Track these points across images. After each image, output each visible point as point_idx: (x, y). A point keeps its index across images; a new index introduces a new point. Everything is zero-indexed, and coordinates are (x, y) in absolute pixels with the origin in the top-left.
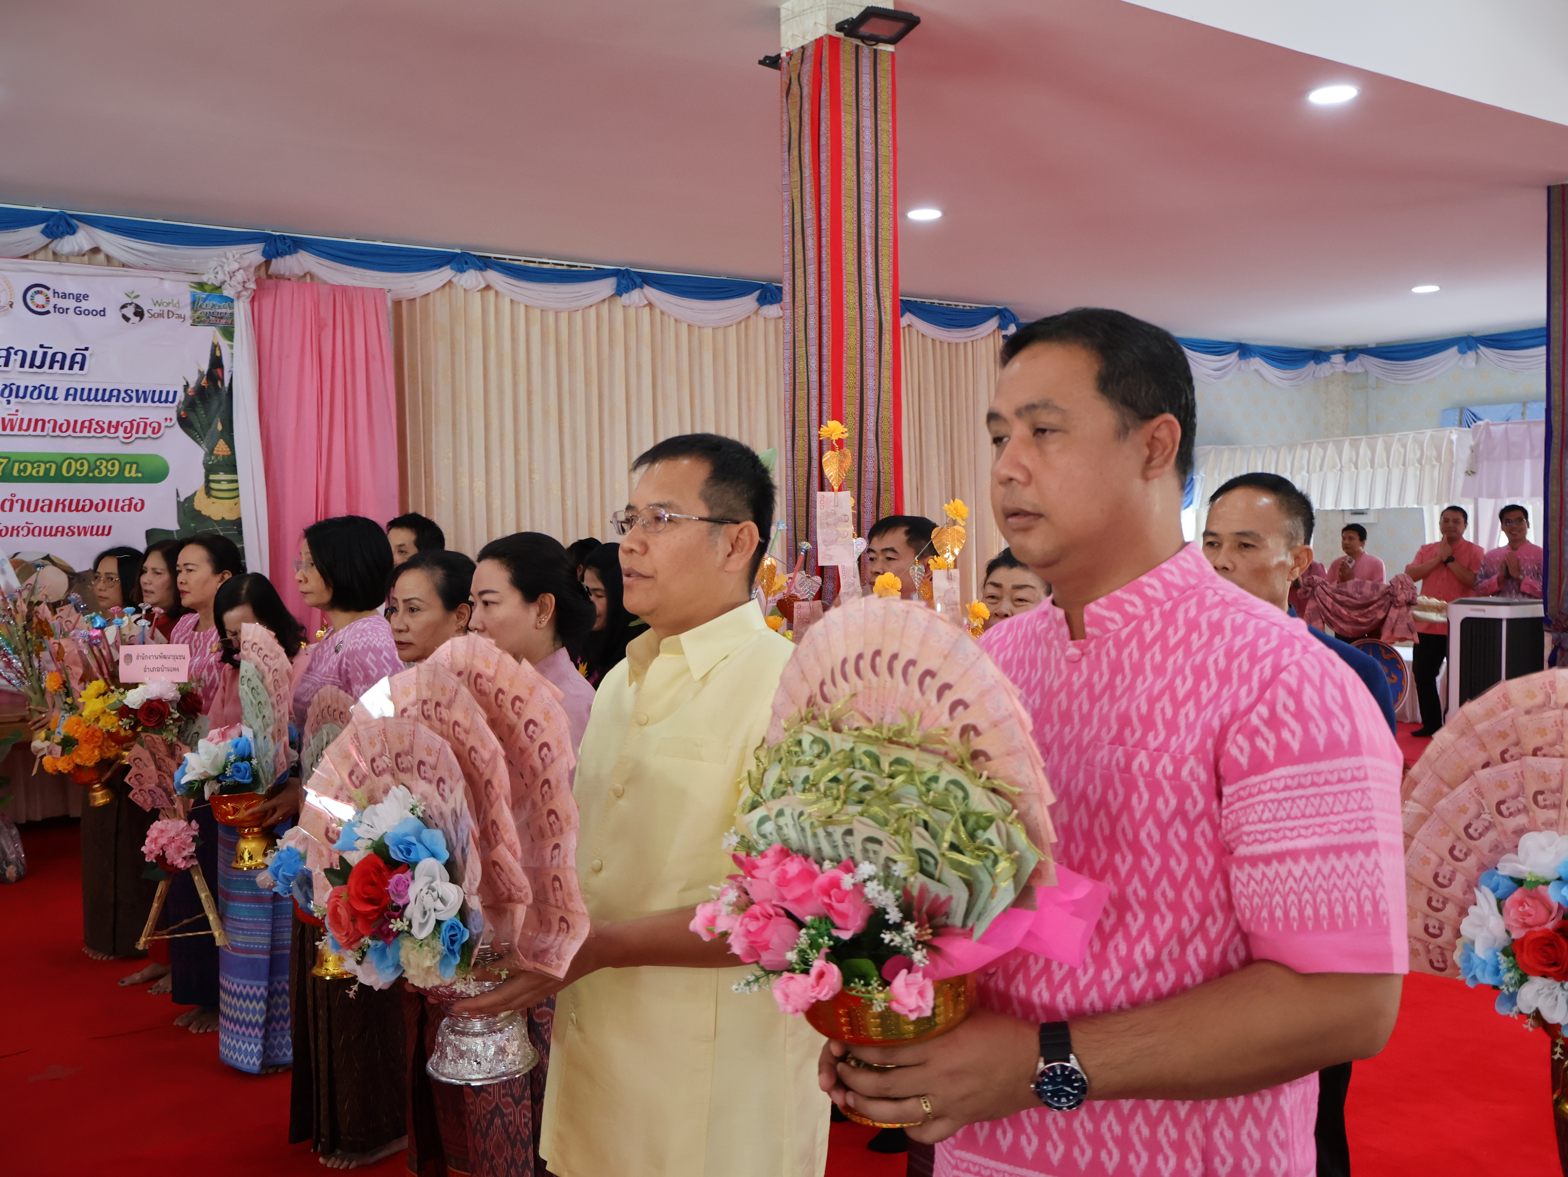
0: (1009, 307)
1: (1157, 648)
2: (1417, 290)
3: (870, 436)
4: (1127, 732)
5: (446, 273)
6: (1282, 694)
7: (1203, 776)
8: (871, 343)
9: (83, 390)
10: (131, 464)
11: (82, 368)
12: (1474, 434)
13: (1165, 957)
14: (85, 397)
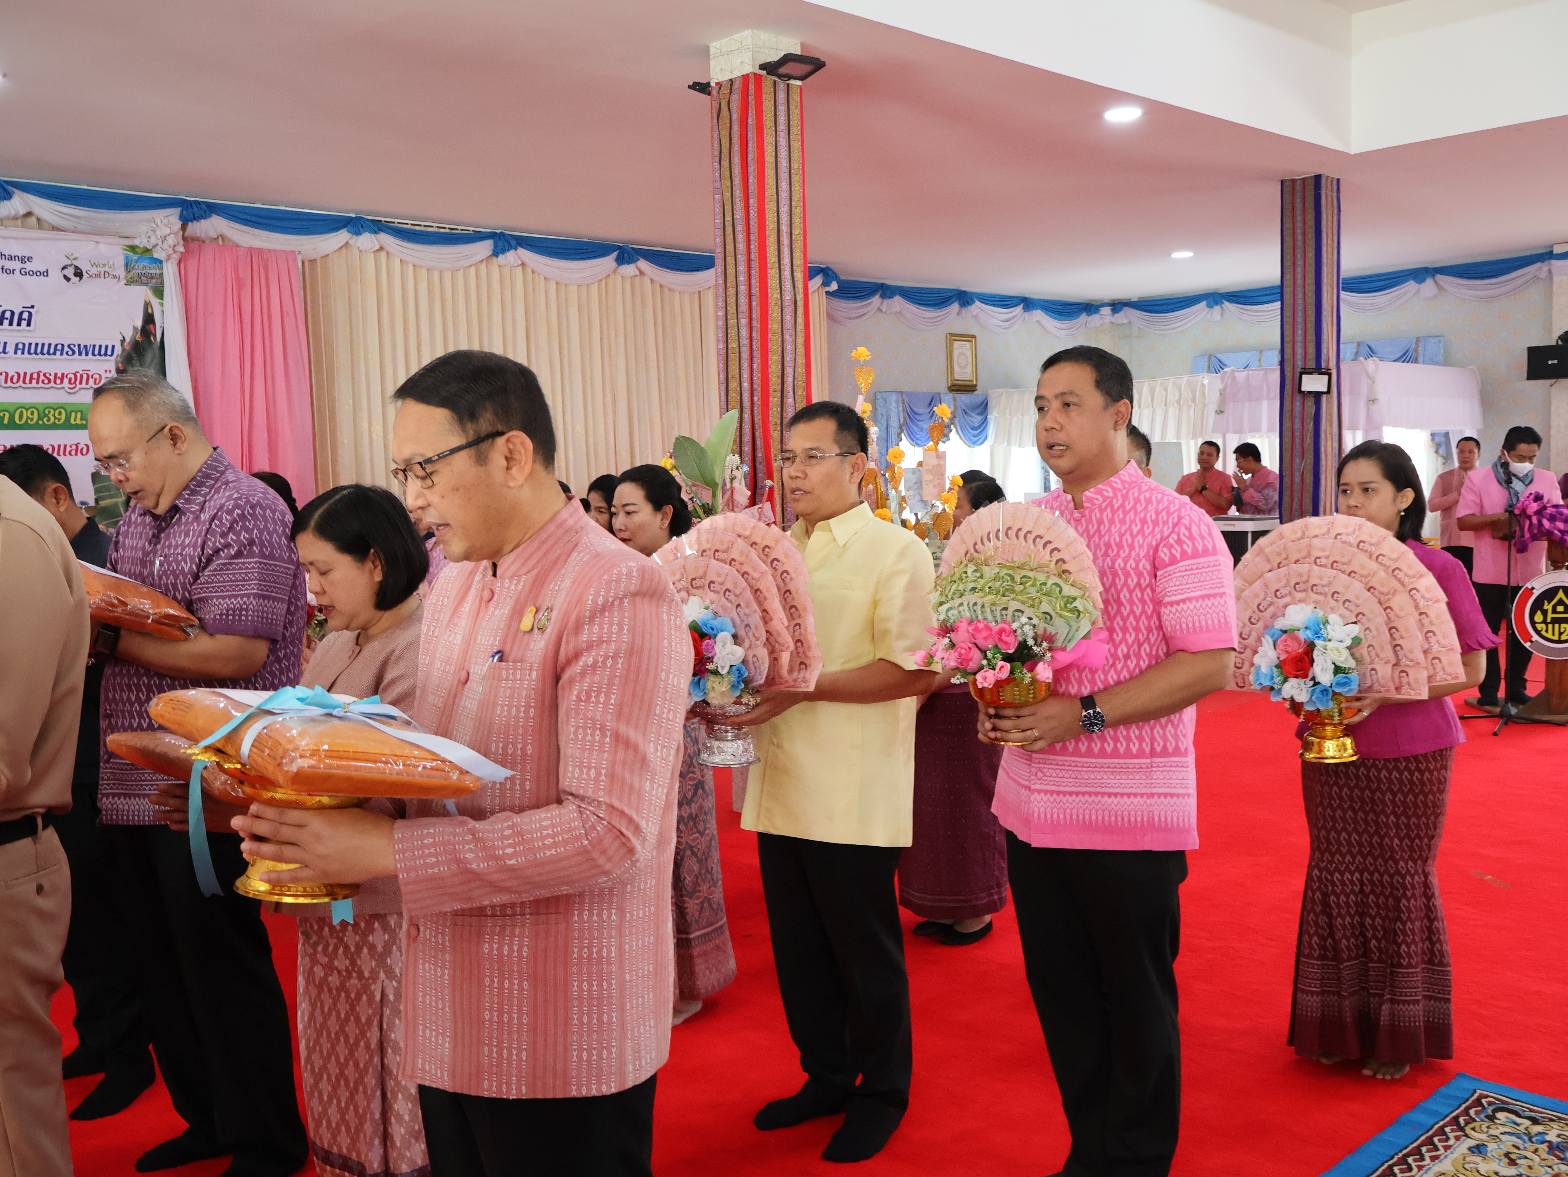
0: (831, 266)
1: (1120, 511)
2: (1177, 255)
3: (789, 390)
4: (1110, 551)
5: (343, 236)
6: (1183, 529)
7: (1149, 567)
8: (788, 317)
9: (30, 344)
10: (76, 413)
11: (29, 324)
12: (1222, 379)
13: (1131, 653)
14: (32, 351)
